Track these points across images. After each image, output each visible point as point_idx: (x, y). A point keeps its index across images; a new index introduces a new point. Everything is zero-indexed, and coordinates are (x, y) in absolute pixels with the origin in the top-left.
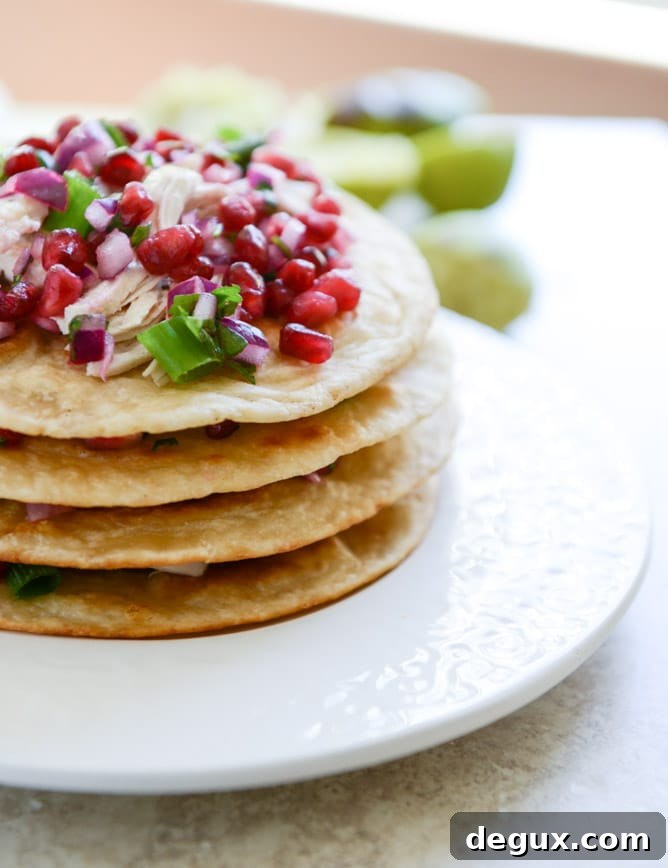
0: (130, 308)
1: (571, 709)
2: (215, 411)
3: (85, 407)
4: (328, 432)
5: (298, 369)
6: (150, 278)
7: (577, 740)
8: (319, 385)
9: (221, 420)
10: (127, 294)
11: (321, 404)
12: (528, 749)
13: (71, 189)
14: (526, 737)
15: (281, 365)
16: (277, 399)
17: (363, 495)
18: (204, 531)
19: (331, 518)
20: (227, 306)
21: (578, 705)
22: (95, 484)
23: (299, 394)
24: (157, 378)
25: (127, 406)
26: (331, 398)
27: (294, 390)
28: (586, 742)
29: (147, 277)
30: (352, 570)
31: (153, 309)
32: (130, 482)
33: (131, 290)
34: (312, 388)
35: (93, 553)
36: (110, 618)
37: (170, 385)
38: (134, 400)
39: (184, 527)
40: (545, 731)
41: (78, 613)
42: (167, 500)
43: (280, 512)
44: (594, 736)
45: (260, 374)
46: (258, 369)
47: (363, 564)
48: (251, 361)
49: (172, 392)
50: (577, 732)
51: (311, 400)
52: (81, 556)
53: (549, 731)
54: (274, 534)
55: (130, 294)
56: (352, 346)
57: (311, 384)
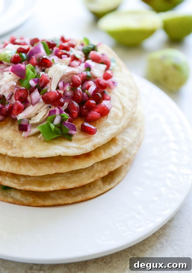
0: (38, 115)
1: (157, 237)
2: (56, 153)
3: (20, 147)
4: (93, 154)
5: (85, 136)
6: (46, 104)
7: (155, 248)
8: (90, 143)
9: (58, 155)
10: (37, 110)
11: (89, 150)
12: (140, 250)
13: (27, 72)
14: (141, 246)
15: (81, 134)
16: (76, 148)
17: (105, 168)
18: (54, 180)
19: (93, 176)
20: (64, 118)
21: (159, 236)
22: (22, 168)
23: (84, 146)
24: (42, 138)
25: (32, 148)
26: (93, 147)
27: (82, 144)
28: (158, 250)
29: (44, 104)
30: (100, 189)
31: (45, 115)
32: (32, 168)
33: (39, 109)
34: (88, 144)
35: (21, 185)
36: (27, 199)
37: (45, 141)
38: (34, 146)
39: (48, 179)
40: (147, 244)
41: (18, 197)
42: (41, 174)
43: (77, 175)
44: (161, 247)
45: (73, 138)
46: (73, 136)
47: (104, 187)
48: (71, 134)
49: (46, 144)
50: (156, 245)
51: (86, 148)
52: (18, 186)
53: (148, 244)
54: (75, 182)
55: (38, 110)
56: (104, 128)
57: (88, 142)
